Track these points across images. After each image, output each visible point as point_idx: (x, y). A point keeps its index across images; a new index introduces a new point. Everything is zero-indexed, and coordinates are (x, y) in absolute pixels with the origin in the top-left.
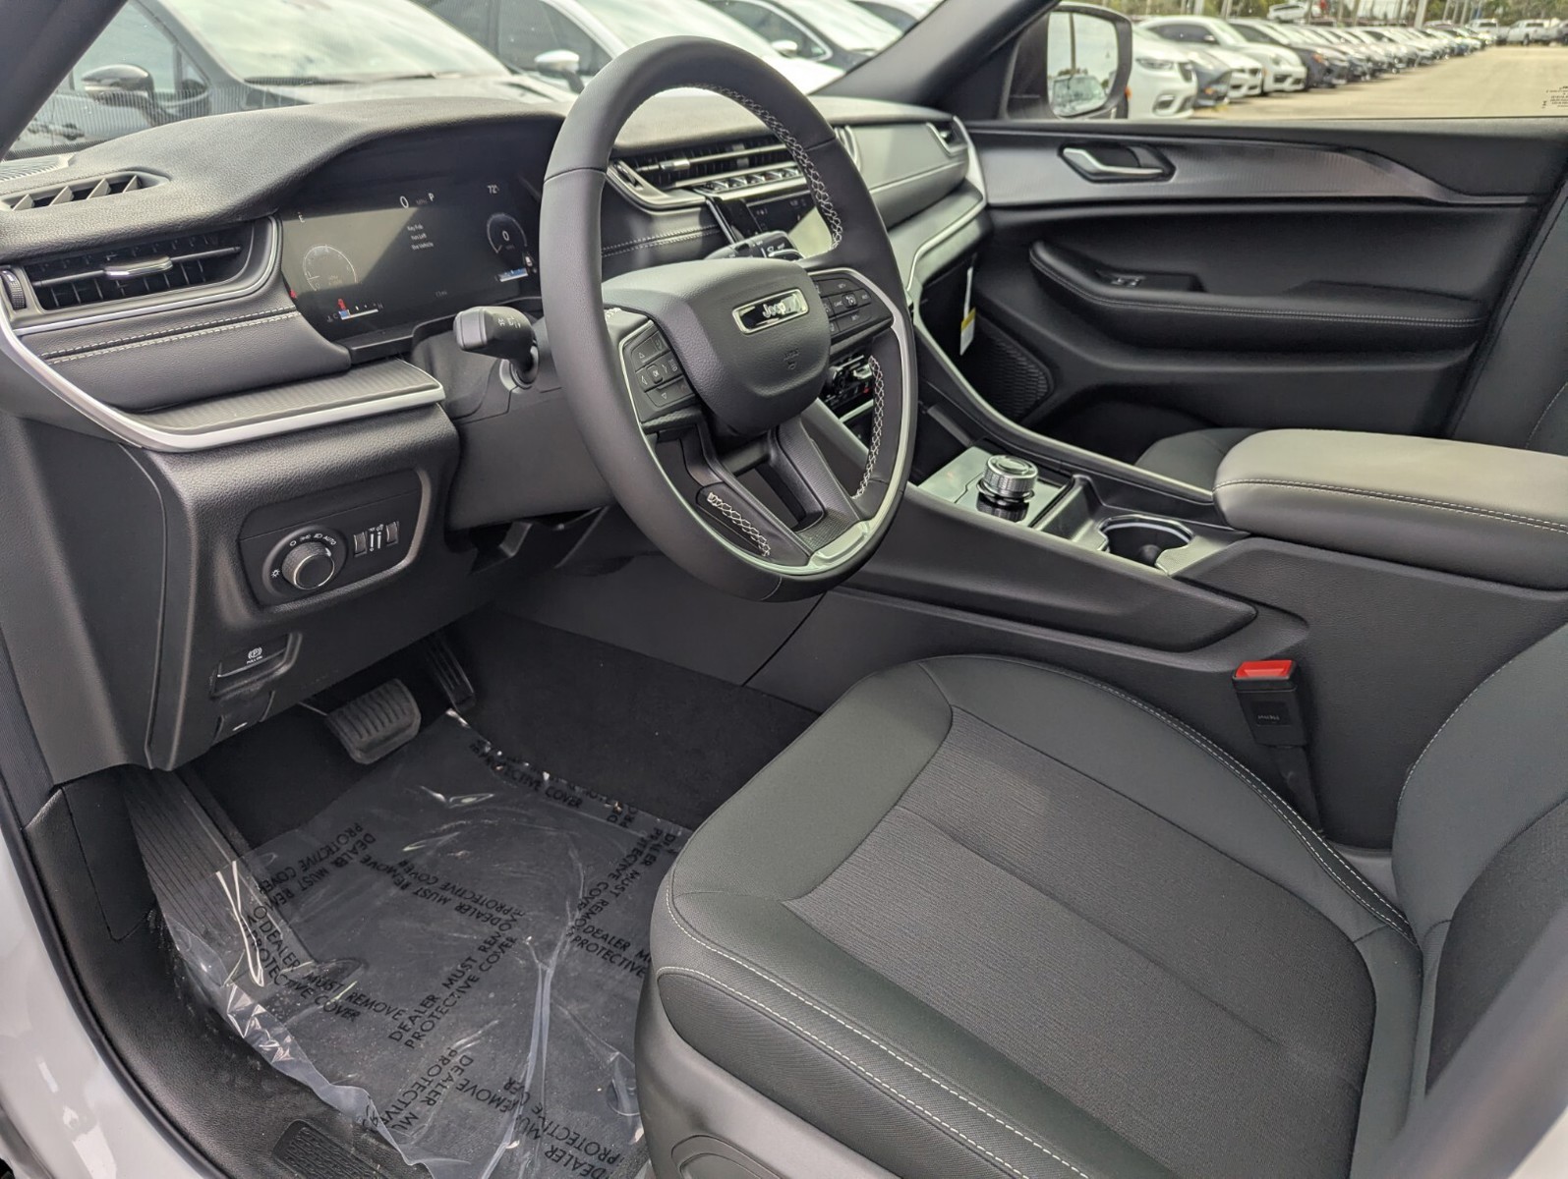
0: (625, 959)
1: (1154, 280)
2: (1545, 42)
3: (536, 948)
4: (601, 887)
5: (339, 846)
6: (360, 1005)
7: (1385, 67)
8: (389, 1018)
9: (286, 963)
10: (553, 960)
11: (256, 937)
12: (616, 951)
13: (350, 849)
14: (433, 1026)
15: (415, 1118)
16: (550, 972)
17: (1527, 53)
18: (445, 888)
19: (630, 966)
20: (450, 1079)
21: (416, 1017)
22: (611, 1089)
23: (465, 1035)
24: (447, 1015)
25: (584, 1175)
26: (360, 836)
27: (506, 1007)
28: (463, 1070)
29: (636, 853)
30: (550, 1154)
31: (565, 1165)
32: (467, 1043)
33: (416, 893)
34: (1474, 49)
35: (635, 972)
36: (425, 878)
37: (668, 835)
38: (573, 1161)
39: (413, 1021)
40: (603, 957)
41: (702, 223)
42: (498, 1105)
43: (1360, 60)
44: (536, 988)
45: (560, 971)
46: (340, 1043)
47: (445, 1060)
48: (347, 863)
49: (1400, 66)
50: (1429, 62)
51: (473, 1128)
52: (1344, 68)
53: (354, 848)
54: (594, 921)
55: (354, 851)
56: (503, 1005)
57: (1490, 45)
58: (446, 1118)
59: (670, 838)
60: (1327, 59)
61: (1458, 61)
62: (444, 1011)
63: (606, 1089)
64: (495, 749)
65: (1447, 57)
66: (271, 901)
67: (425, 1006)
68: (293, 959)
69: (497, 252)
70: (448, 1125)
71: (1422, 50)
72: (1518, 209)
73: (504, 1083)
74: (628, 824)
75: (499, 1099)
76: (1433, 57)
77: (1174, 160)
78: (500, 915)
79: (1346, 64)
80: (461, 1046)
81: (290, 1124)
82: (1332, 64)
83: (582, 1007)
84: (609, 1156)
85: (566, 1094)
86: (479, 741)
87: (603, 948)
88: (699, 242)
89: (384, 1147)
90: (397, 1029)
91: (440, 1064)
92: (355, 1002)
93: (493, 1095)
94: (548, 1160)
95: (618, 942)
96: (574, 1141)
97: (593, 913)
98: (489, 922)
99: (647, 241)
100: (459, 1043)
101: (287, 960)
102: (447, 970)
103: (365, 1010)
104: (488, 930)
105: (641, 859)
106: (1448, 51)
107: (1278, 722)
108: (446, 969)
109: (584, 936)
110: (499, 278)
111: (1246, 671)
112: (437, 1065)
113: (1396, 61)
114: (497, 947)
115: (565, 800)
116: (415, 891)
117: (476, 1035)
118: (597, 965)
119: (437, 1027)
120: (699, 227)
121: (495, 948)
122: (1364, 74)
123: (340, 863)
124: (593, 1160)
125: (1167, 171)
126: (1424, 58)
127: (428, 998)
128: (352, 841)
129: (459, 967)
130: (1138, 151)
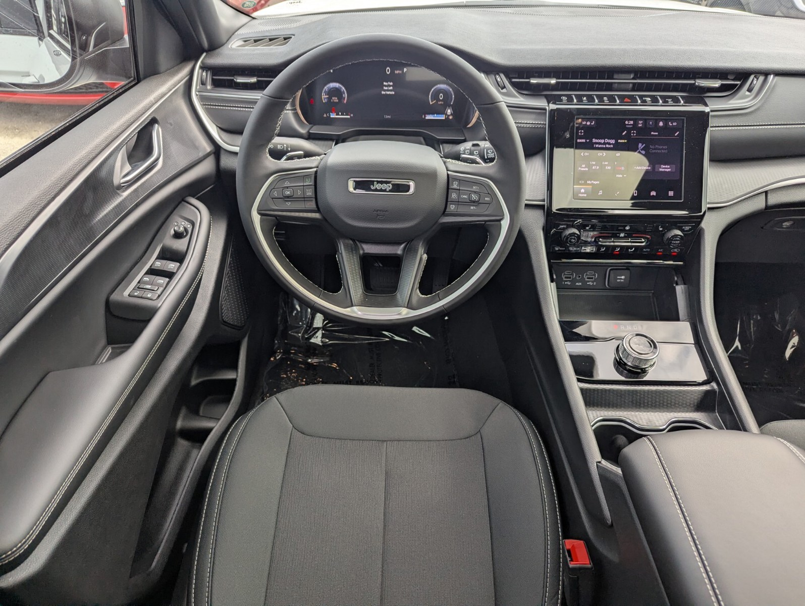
69: (431, 103)
110: (425, 117)
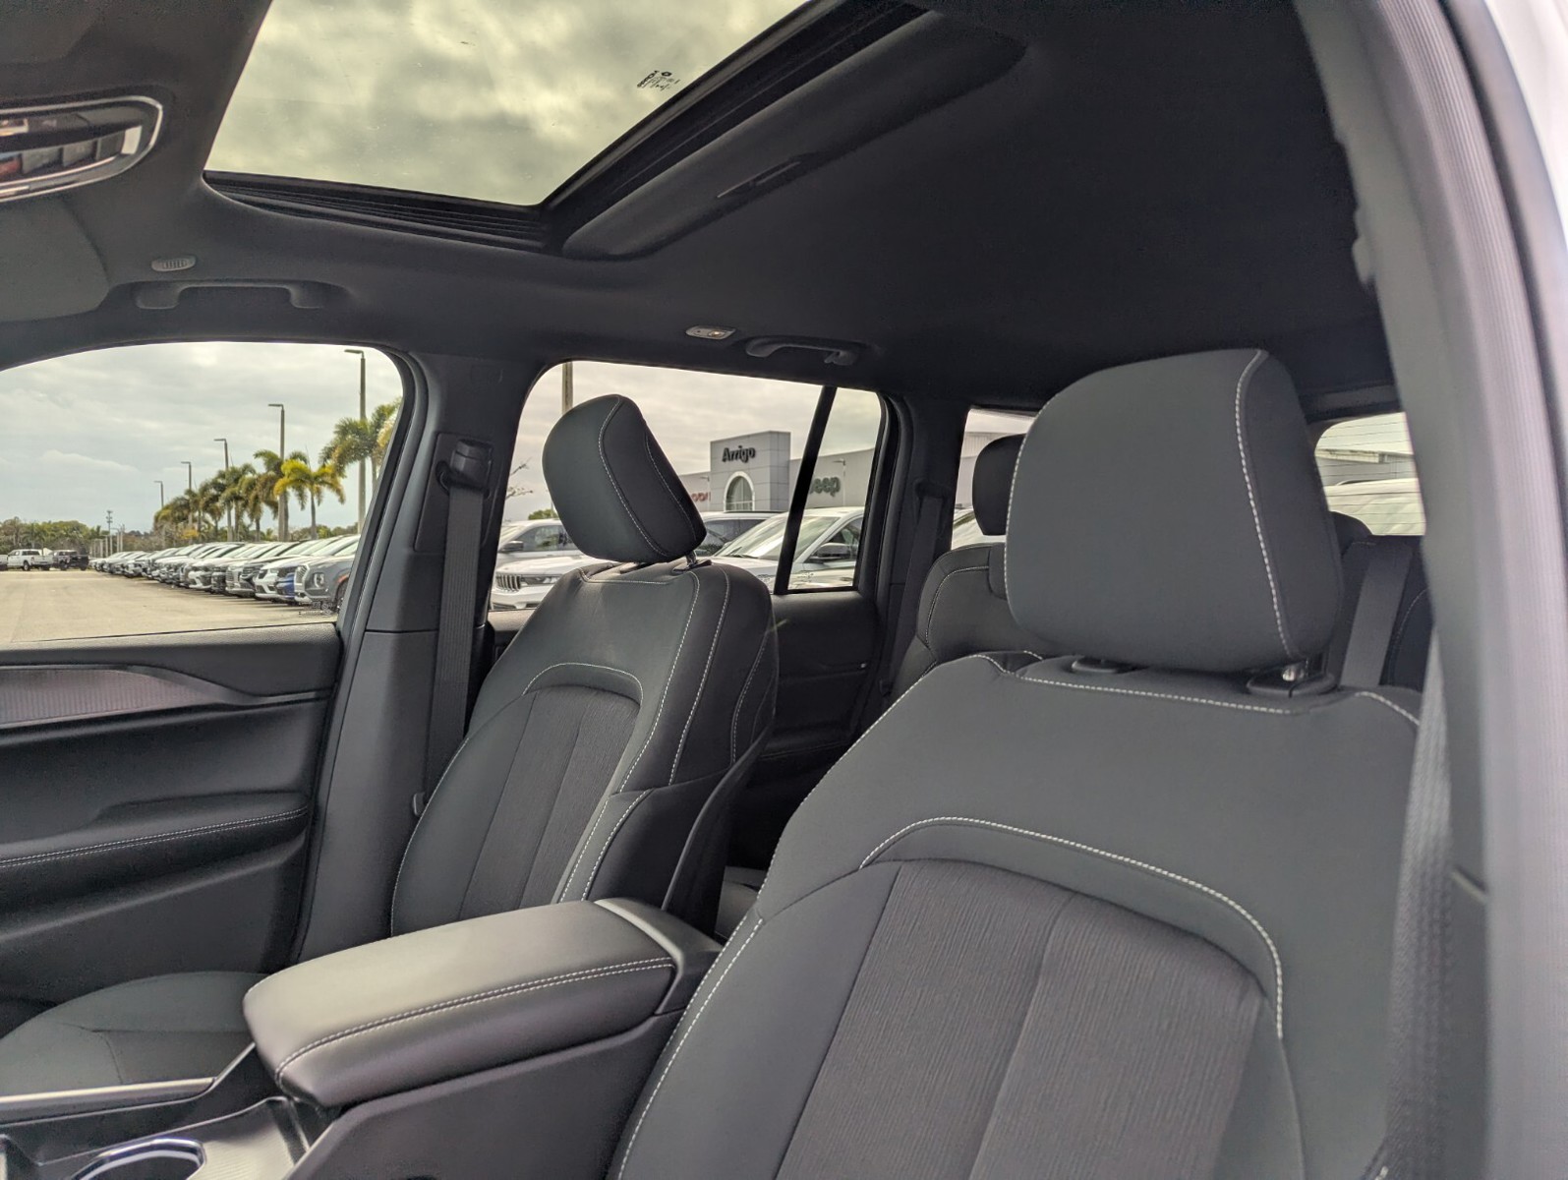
2: (45, 567)
17: (31, 577)
72: (310, 704)
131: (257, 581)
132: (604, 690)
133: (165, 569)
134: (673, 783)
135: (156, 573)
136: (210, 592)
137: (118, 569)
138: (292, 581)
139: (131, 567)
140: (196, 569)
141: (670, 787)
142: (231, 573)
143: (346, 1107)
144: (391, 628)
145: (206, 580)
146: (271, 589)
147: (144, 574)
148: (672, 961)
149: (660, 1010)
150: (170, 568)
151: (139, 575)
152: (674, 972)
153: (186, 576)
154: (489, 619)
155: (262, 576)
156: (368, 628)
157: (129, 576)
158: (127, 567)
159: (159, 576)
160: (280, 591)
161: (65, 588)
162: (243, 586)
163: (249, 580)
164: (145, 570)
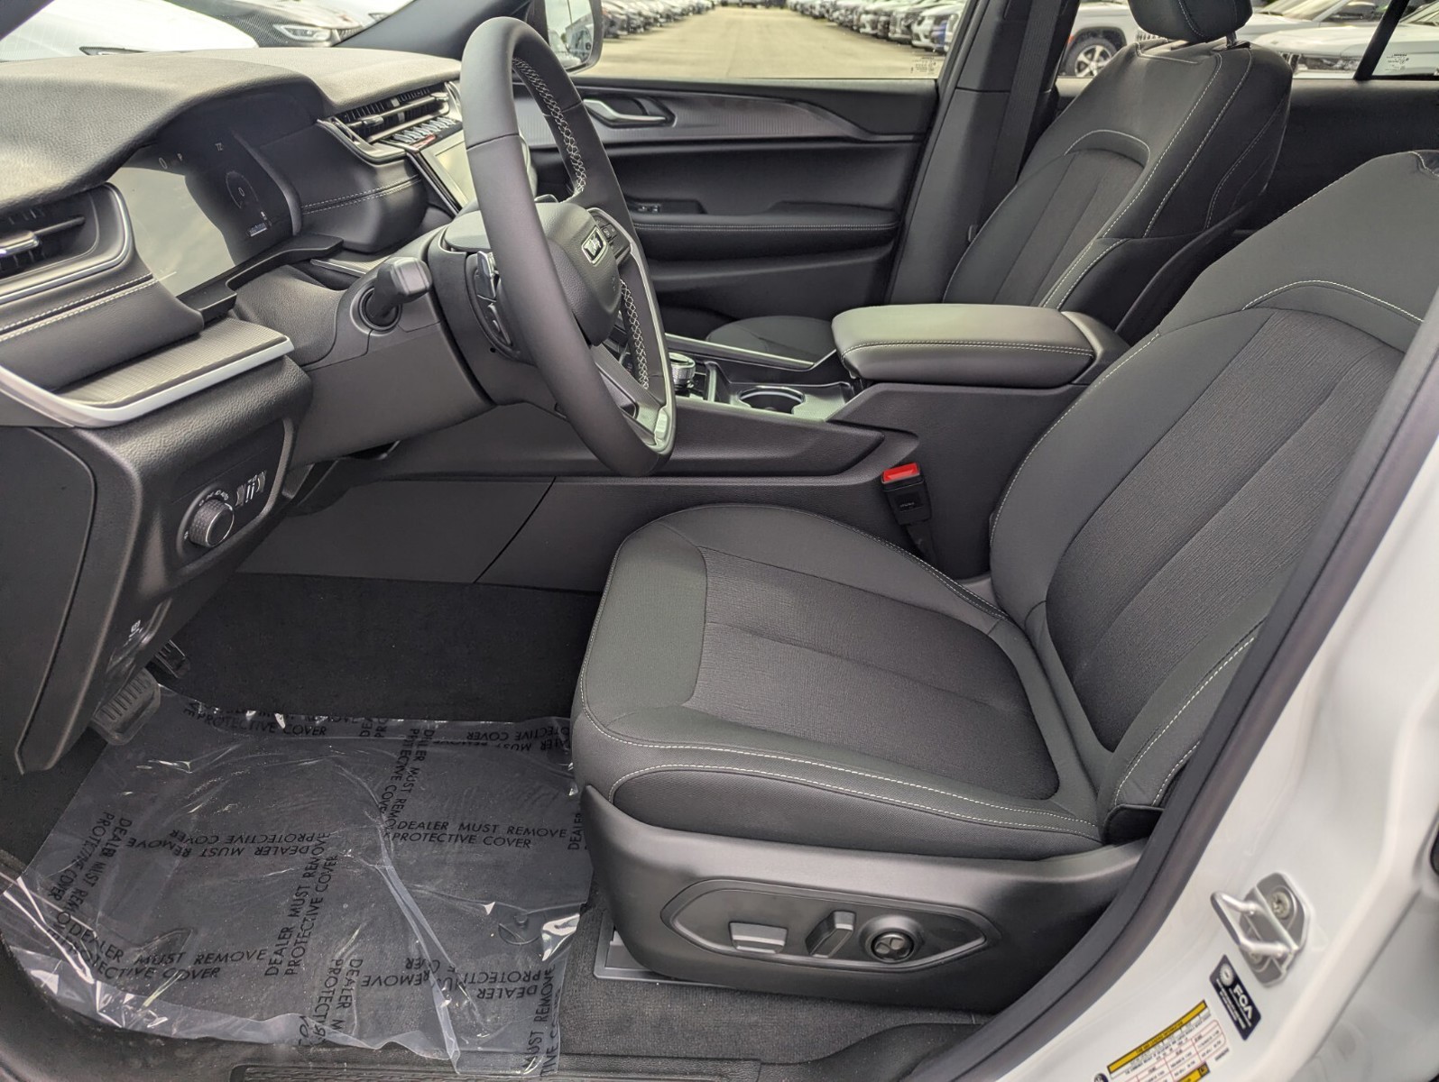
0: (451, 835)
1: (669, 206)
3: (362, 856)
4: (390, 790)
5: (98, 838)
6: (214, 962)
7: (652, 21)
8: (255, 961)
9: (109, 957)
10: (385, 859)
11: (71, 941)
12: (439, 832)
13: (111, 837)
14: (304, 950)
15: (341, 1021)
16: (390, 868)
17: (744, 14)
18: (231, 839)
19: (459, 838)
20: (350, 981)
21: (282, 950)
22: (502, 931)
23: (340, 945)
24: (311, 936)
25: (521, 997)
26: (114, 823)
27: (366, 910)
28: (358, 971)
29: (405, 754)
30: (481, 996)
31: (500, 997)
32: (347, 950)
33: (203, 855)
34: (708, 9)
35: (467, 841)
36: (203, 840)
37: (426, 731)
38: (504, 992)
39: (280, 954)
40: (430, 840)
41: (409, 174)
42: (410, 983)
43: (634, 14)
44: (385, 883)
45: (398, 865)
46: (217, 999)
47: (336, 971)
48: (115, 851)
49: (662, 20)
50: (679, 18)
51: (400, 1007)
52: (623, 21)
53: (115, 836)
54: (402, 817)
55: (116, 838)
56: (362, 909)
57: (717, 5)
58: (370, 1010)
59: (428, 733)
60: (610, 13)
61: (698, 18)
62: (307, 934)
63: (498, 933)
64: (210, 707)
65: (691, 14)
66: (70, 904)
67: (284, 938)
68: (115, 951)
70: (375, 1014)
71: (673, 7)
72: (908, 145)
73: (405, 964)
74: (382, 733)
75: (408, 978)
76: (682, 14)
77: (672, 109)
78: (305, 843)
79: (624, 17)
80: (343, 954)
81: (230, 1072)
82: (614, 17)
83: (438, 882)
84: (532, 975)
85: (465, 949)
86: (192, 704)
87: (426, 835)
88: (411, 190)
89: (338, 1050)
90: (268, 966)
91: (333, 974)
92: (206, 962)
93: (399, 978)
94: (484, 1000)
95: (436, 825)
96: (495, 978)
97: (397, 812)
98: (298, 853)
99: (377, 192)
100: (340, 953)
101: (110, 953)
102: (285, 903)
103: (222, 964)
104: (301, 860)
105: (412, 757)
106: (691, 9)
107: (914, 507)
108: (283, 904)
109: (401, 832)
110: (250, 234)
111: (890, 477)
112: (330, 977)
113: (658, 16)
114: (320, 871)
115: (307, 733)
116: (201, 853)
117: (351, 941)
118: (428, 850)
119: (308, 952)
120: (407, 178)
121: (320, 870)
122: (639, 27)
123: (108, 853)
124: (521, 984)
125: (669, 118)
126: (676, 14)
127: (282, 931)
128: (109, 829)
129: (295, 897)
130: (644, 102)
131: (915, 28)
132: (1125, 156)
133: (843, 11)
134: (1147, 237)
135: (836, 15)
136: (875, 36)
137: (807, 10)
138: (944, 30)
139: (818, 7)
140: (867, 13)
141: (1144, 240)
142: (895, 19)
143: (874, 382)
144: (975, 87)
145: (874, 24)
146: (926, 37)
147: (826, 15)
148: (1094, 354)
149: (1075, 382)
150: (847, 10)
151: (821, 17)
152: (1092, 360)
153: (859, 20)
154: (1057, 84)
155: (920, 23)
156: (959, 85)
157: (816, 17)
158: (814, 8)
159: (838, 18)
160: (933, 40)
161: (768, 26)
162: (903, 33)
163: (909, 27)
164: (828, 11)
